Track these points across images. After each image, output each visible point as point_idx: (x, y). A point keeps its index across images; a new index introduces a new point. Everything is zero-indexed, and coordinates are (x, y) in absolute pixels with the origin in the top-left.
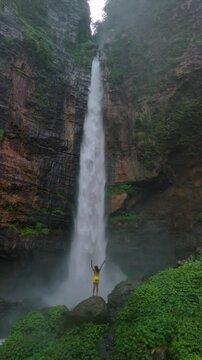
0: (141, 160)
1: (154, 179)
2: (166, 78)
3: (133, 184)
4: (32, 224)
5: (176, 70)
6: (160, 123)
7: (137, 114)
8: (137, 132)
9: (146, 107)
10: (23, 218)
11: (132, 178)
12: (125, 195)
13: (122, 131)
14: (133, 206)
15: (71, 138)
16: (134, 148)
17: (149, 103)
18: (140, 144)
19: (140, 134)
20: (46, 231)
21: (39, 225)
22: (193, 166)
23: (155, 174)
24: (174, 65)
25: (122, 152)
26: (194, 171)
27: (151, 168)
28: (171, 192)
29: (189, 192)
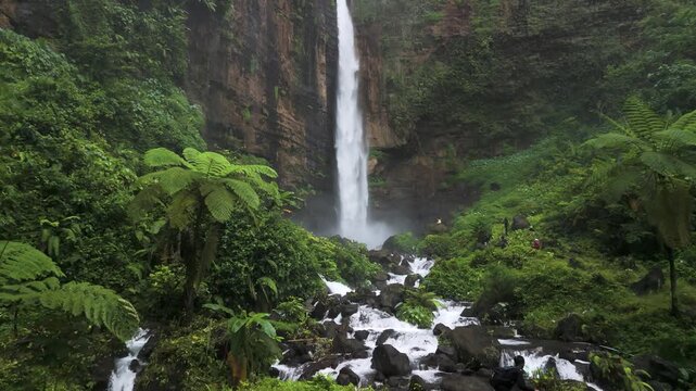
0: (392, 126)
1: (403, 146)
2: (422, 33)
3: (383, 150)
4: (304, 185)
5: (433, 28)
6: (412, 87)
7: (388, 71)
8: (389, 93)
9: (398, 65)
10: (300, 179)
11: (382, 144)
12: (376, 161)
13: (372, 89)
14: (381, 173)
15: (324, 92)
16: (385, 110)
17: (402, 61)
18: (391, 108)
19: (391, 95)
20: (314, 192)
21: (310, 186)
22: (437, 136)
23: (405, 142)
24: (432, 22)
25: (372, 113)
26: (437, 140)
27: (400, 137)
28: (416, 160)
29: (432, 162)
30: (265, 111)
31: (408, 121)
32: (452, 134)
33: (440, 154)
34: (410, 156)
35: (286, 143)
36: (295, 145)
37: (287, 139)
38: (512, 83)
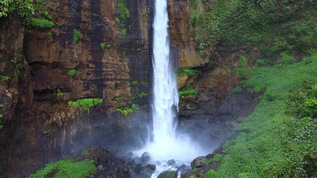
1: (206, 64)
9: (200, 5)
10: (124, 104)
11: (191, 64)
12: (186, 77)
13: (183, 25)
14: (192, 84)
16: (192, 39)
18: (197, 37)
21: (134, 105)
22: (233, 52)
23: (207, 61)
25: (183, 43)
26: (233, 55)
27: (204, 57)
28: (217, 71)
29: (229, 71)
30: (91, 65)
31: (209, 46)
32: (244, 50)
33: (235, 65)
34: (212, 69)
35: (110, 82)
36: (119, 82)
37: (111, 80)
38: (289, 8)
